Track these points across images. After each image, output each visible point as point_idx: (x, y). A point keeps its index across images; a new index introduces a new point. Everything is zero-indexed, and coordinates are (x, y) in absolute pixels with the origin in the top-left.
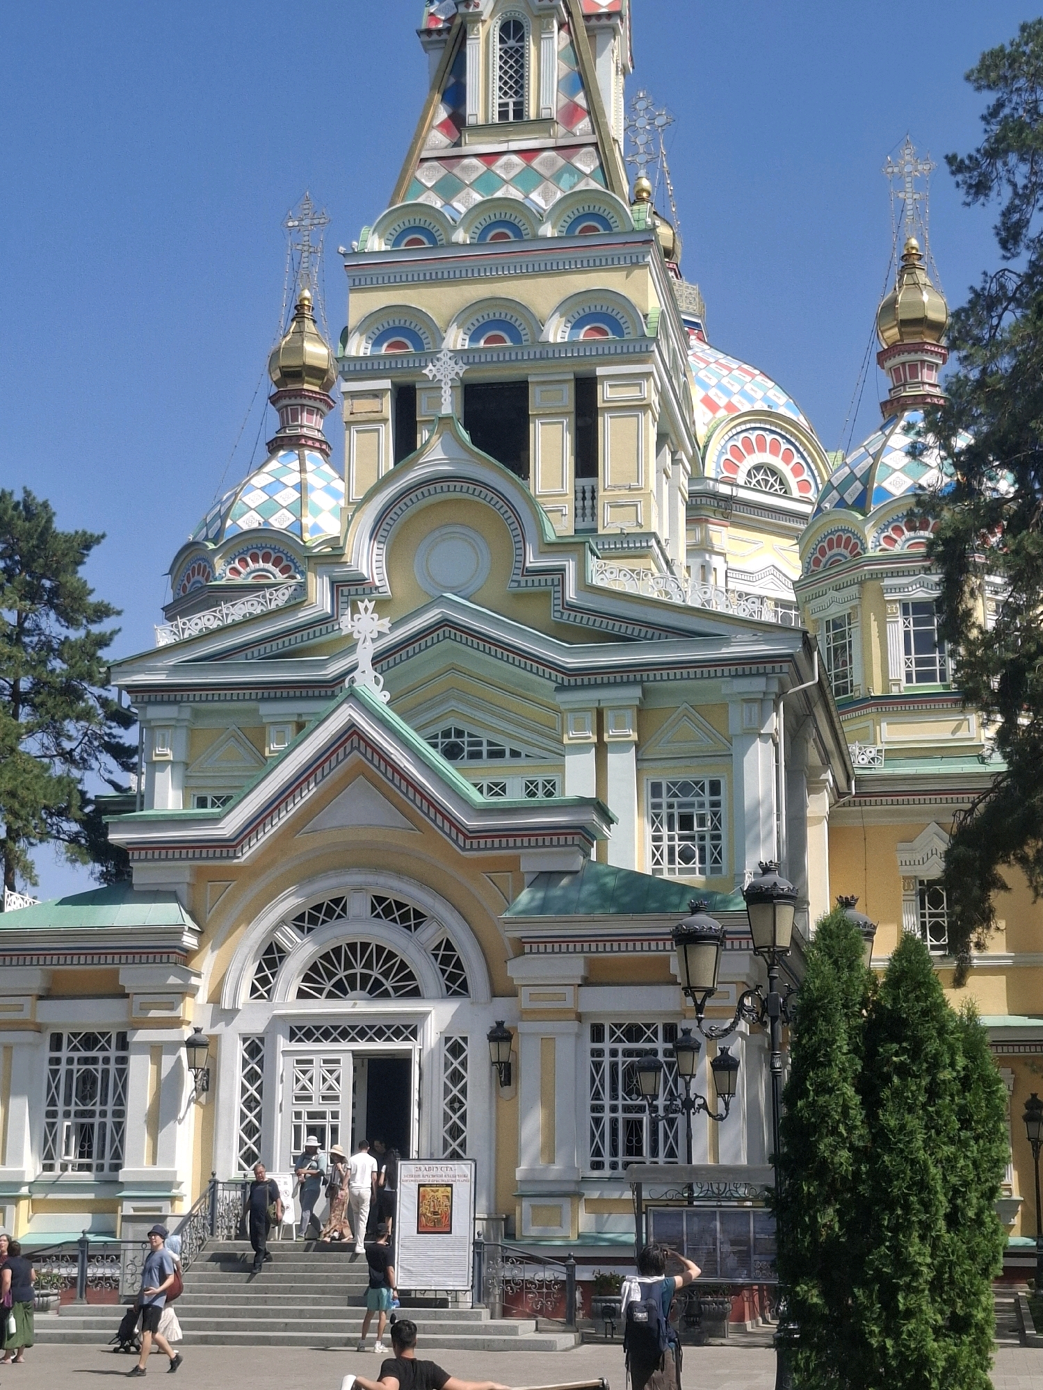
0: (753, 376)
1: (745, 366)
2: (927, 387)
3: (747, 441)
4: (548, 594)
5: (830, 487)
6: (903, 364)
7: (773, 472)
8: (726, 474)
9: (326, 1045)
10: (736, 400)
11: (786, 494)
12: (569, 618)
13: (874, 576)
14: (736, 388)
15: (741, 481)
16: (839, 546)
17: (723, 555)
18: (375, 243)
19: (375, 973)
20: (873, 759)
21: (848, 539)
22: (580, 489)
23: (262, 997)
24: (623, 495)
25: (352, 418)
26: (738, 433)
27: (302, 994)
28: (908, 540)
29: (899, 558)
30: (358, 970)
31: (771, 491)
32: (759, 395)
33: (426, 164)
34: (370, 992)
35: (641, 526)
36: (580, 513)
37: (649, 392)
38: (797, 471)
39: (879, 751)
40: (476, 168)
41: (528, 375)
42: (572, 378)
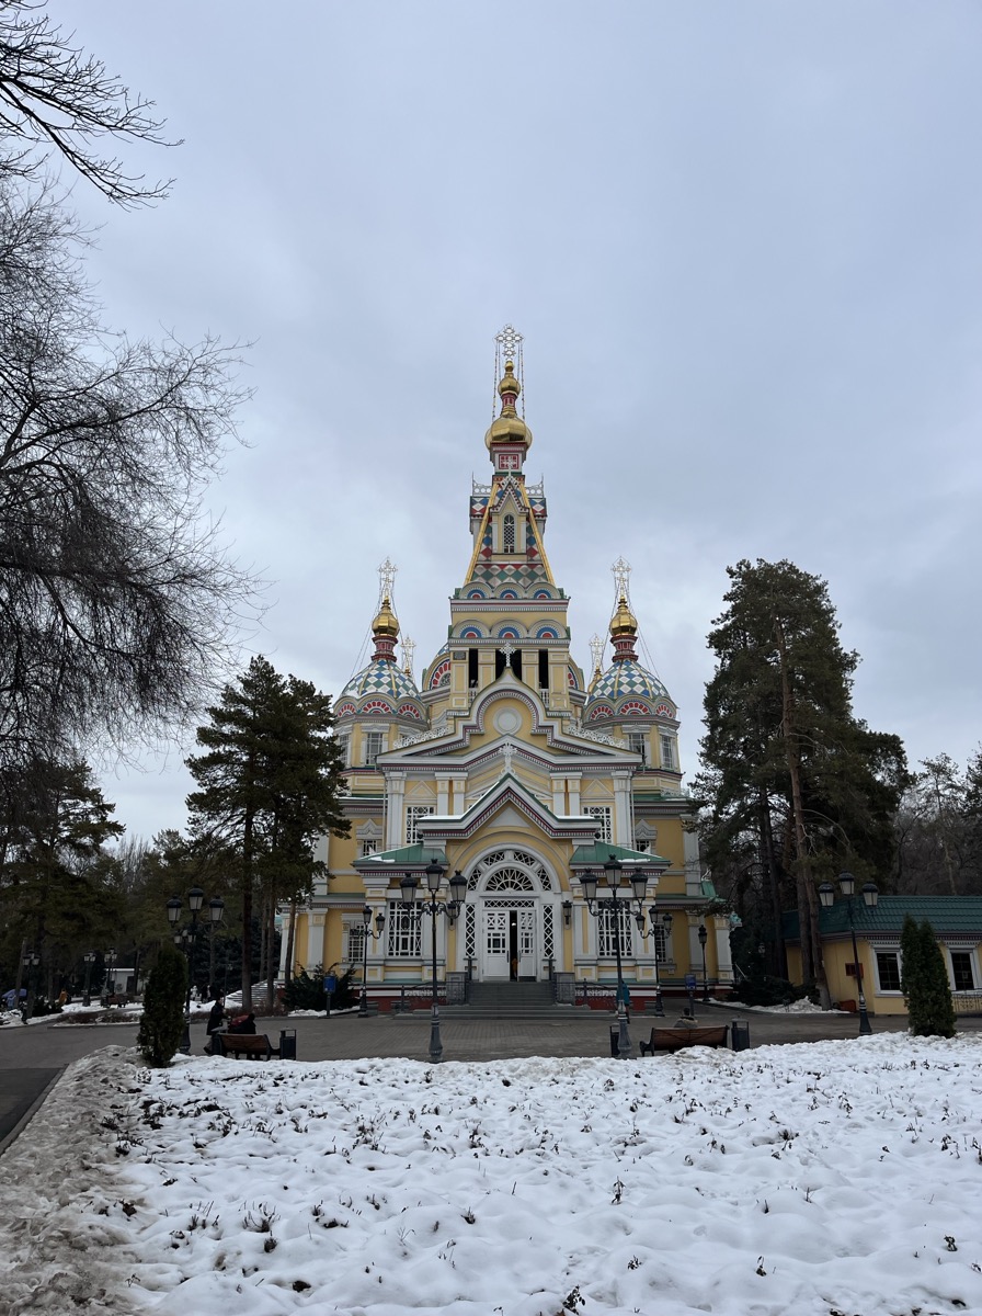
4: (546, 735)
9: (499, 908)
12: (556, 745)
13: (619, 724)
19: (516, 881)
21: (607, 709)
23: (472, 889)
25: (455, 661)
27: (488, 889)
30: (510, 880)
34: (515, 889)
40: (497, 569)
41: (521, 649)
42: (538, 651)
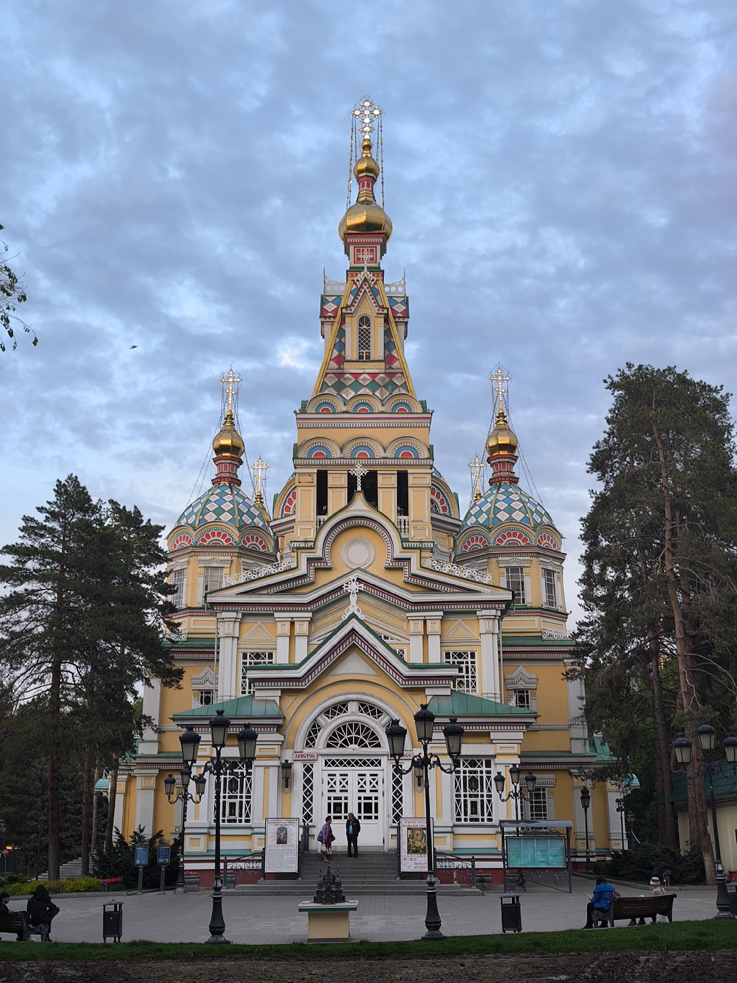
4: (401, 569)
7: (432, 502)
9: (341, 768)
11: (439, 513)
12: (412, 580)
13: (495, 556)
16: (477, 541)
21: (481, 539)
22: (399, 520)
23: (311, 746)
24: (419, 525)
25: (300, 484)
27: (329, 746)
29: (505, 549)
30: (354, 735)
34: (359, 745)
35: (428, 538)
38: (442, 502)
40: (350, 379)
41: (377, 471)
42: (396, 472)
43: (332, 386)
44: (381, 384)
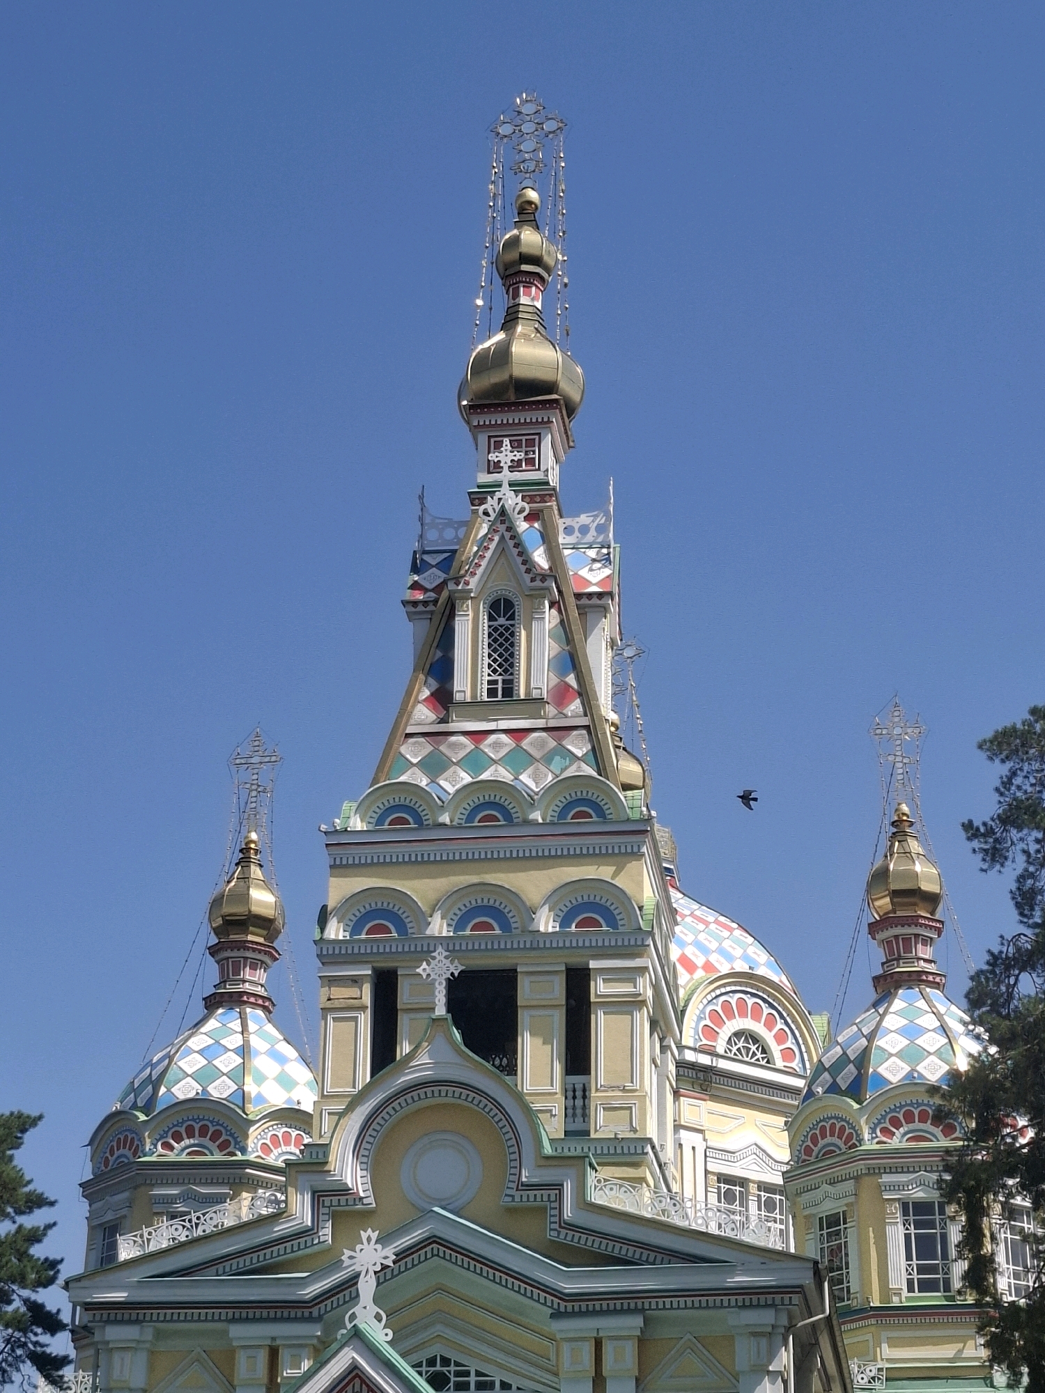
0: (731, 930)
1: (722, 919)
2: (922, 962)
3: (726, 1005)
4: (543, 1211)
5: (820, 1068)
6: (896, 937)
7: (754, 1038)
8: (705, 1042)
10: (714, 958)
11: (769, 1064)
12: (567, 1237)
13: (872, 1171)
14: (714, 945)
15: (720, 1050)
16: (832, 1135)
17: (701, 1131)
18: (357, 824)
20: (873, 1378)
21: (842, 1129)
22: (570, 1087)
24: (616, 1097)
26: (717, 997)
28: (905, 1134)
29: (897, 1152)
31: (753, 1060)
32: (738, 952)
33: (411, 740)
35: (635, 1131)
36: (570, 1113)
37: (645, 987)
38: (780, 1038)
39: (880, 1370)
40: (464, 746)
41: (517, 964)
42: (564, 969)
43: (420, 765)
44: (537, 754)
